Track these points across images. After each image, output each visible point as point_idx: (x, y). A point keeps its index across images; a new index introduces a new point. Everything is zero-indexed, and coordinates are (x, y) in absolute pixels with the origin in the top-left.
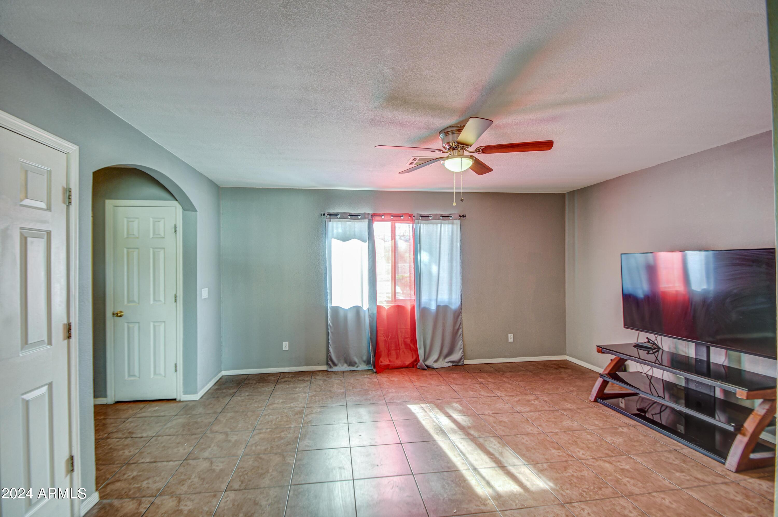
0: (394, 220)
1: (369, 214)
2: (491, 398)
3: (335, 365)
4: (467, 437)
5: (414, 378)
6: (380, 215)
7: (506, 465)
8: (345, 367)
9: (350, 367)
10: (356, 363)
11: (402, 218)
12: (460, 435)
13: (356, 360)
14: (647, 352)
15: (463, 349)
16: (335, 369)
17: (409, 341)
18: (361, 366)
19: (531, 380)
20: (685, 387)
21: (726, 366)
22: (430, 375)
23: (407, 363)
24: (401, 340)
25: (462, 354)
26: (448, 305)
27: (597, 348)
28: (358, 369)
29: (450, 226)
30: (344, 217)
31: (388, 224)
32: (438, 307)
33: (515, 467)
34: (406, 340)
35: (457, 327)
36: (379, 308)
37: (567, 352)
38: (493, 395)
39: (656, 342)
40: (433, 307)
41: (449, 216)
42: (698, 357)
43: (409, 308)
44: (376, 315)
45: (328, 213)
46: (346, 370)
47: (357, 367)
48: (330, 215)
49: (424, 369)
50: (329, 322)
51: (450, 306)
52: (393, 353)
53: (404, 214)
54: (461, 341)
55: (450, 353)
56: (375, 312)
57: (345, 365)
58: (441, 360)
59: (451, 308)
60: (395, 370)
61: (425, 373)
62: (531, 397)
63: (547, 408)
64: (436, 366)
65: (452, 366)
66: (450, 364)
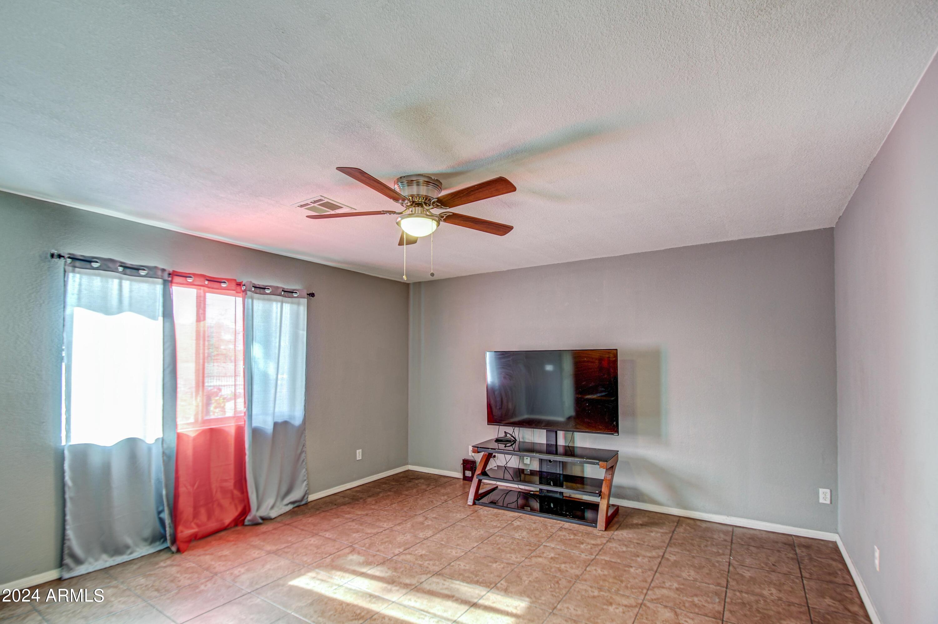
0: (209, 288)
1: (163, 270)
2: (382, 534)
3: (78, 562)
4: (408, 590)
5: (256, 541)
6: (185, 276)
7: (475, 601)
8: (106, 561)
9: (114, 558)
10: (127, 547)
11: (224, 285)
12: (398, 590)
13: (129, 541)
14: (505, 445)
15: (308, 481)
16: (81, 570)
17: (230, 484)
18: (138, 549)
19: (399, 500)
20: (539, 471)
21: (571, 446)
22: (275, 529)
23: (227, 521)
24: (214, 486)
25: (306, 488)
26: (288, 420)
27: (473, 449)
28: (135, 555)
29: (295, 307)
30: (109, 267)
31: (192, 292)
32: (276, 424)
33: (484, 597)
34: (225, 484)
35: (299, 451)
36: (179, 436)
37: (409, 461)
38: (381, 530)
39: (513, 435)
40: (269, 427)
41: (293, 292)
42: (549, 443)
43: (232, 431)
44: (175, 449)
45: (70, 254)
46: (108, 565)
47: (131, 553)
48: (74, 258)
49: (258, 524)
50: (67, 478)
51: (292, 422)
52: (203, 511)
53: (228, 280)
54: (304, 470)
55: (289, 492)
56: (174, 444)
57: (105, 557)
58: (278, 504)
59: (293, 426)
60: (209, 539)
61: (263, 528)
62: (420, 519)
63: (444, 525)
64: (273, 514)
65: (294, 508)
66: (290, 507)
